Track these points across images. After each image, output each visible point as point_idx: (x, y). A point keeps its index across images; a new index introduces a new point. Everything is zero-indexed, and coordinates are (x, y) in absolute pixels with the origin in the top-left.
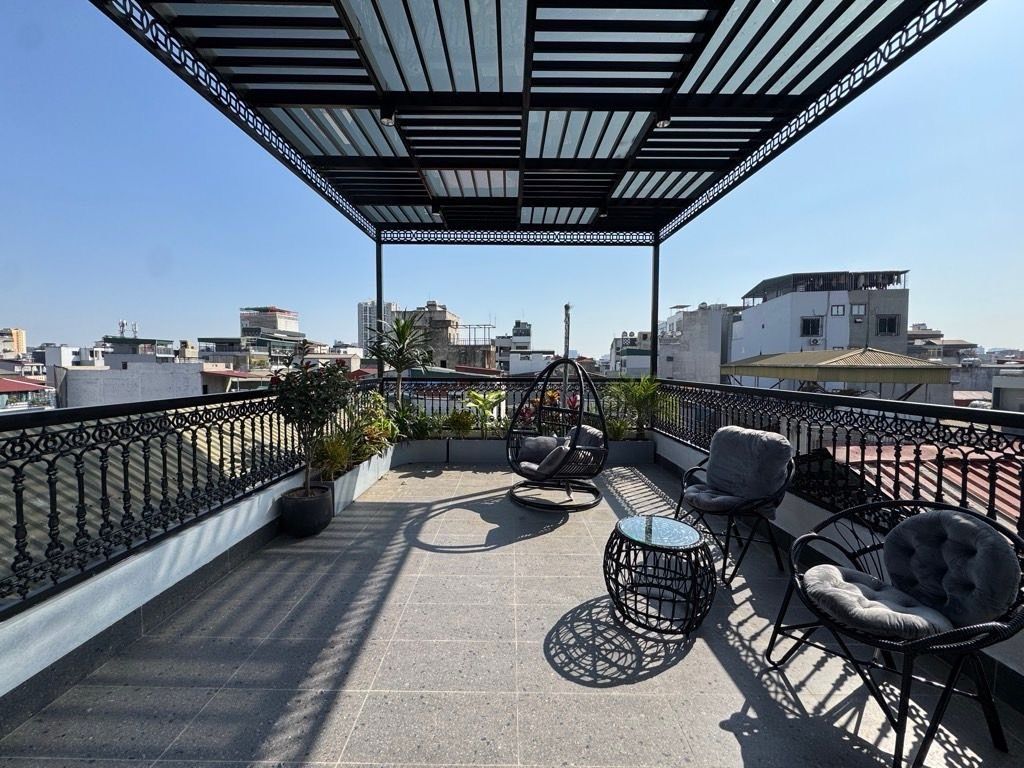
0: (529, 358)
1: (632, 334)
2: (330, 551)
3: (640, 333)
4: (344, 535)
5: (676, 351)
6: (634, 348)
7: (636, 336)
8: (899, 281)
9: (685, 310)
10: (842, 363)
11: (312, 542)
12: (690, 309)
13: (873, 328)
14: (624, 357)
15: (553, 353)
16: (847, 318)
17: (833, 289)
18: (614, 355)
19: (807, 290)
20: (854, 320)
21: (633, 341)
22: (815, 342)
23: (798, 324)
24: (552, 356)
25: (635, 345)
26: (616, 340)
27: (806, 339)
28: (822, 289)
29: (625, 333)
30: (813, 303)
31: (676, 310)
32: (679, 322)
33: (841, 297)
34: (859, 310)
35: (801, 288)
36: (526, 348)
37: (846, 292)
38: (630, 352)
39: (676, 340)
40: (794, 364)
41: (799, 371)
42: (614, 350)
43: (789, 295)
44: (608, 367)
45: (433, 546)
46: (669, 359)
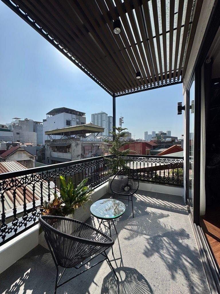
5: (21, 131)
8: (84, 115)
16: (75, 122)
17: (73, 114)
20: (77, 123)
23: (66, 122)
28: (71, 113)
31: (15, 120)
32: (18, 123)
34: (78, 120)
37: (75, 115)
39: (20, 127)
43: (63, 113)
46: (18, 134)
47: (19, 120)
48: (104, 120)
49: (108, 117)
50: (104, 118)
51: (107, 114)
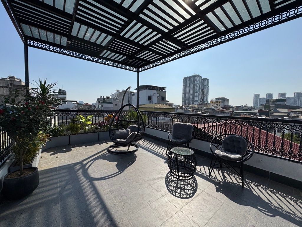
0: (66, 103)
1: (104, 97)
2: (50, 198)
3: (106, 97)
4: (50, 187)
5: (118, 103)
6: (105, 101)
7: (105, 97)
8: (165, 90)
9: (119, 91)
10: (158, 107)
11: (32, 198)
12: (120, 91)
13: (161, 100)
14: (102, 104)
15: (76, 101)
16: (156, 97)
17: (154, 90)
18: (98, 103)
19: (149, 89)
20: (158, 97)
21: (104, 99)
22: (151, 102)
23: (147, 97)
24: (75, 103)
25: (105, 100)
26: (98, 98)
27: (149, 101)
28: (152, 89)
29: (101, 96)
30: (150, 92)
31: (116, 91)
32: (117, 95)
33: (155, 92)
34: (158, 95)
35: (148, 89)
36: (64, 99)
37: (156, 91)
38: (104, 103)
39: (118, 100)
40: (149, 107)
41: (150, 109)
42: (98, 101)
43: (145, 90)
44: (96, 107)
45: (101, 178)
46: (116, 105)
47: (119, 92)
48: (197, 83)
49: (202, 79)
50: (197, 80)
51: (201, 77)
